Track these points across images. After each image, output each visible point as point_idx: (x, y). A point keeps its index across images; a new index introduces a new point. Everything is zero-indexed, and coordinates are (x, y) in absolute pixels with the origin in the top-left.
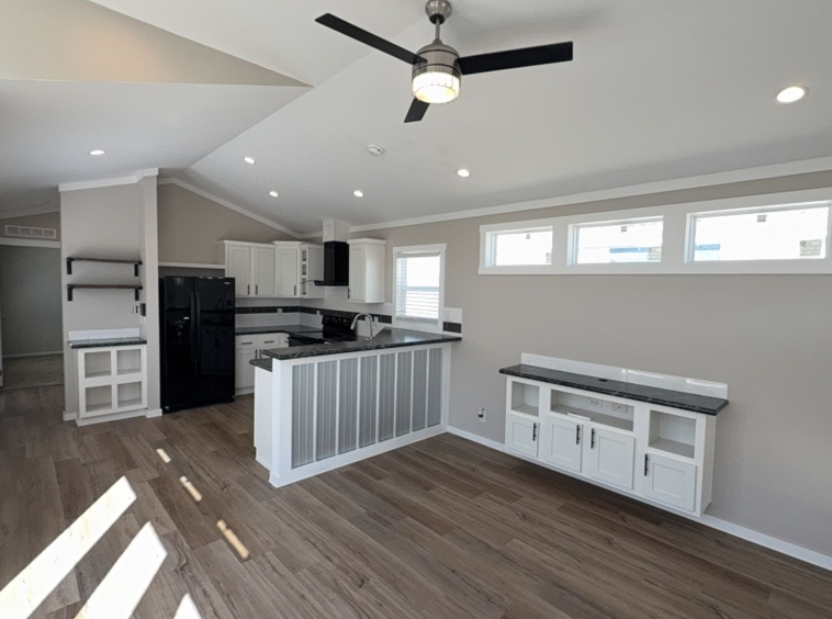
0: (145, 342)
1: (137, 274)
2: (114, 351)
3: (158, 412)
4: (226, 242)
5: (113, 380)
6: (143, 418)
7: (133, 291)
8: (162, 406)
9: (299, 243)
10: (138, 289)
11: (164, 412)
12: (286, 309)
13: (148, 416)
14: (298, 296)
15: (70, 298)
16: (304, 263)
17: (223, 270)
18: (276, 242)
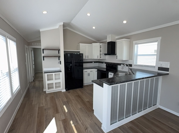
0: (61, 72)
1: (59, 53)
2: (54, 74)
4: (80, 44)
6: (61, 91)
7: (58, 58)
9: (99, 43)
11: (66, 90)
12: (95, 62)
14: (99, 58)
15: (44, 60)
16: (101, 49)
17: (80, 52)
18: (93, 44)
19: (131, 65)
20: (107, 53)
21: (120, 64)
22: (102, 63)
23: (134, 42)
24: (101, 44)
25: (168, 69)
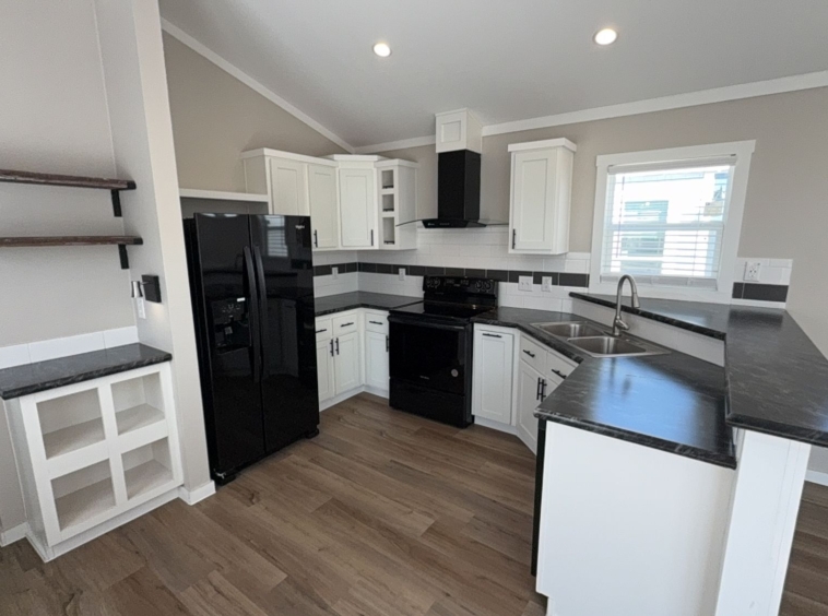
0: (168, 358)
1: (118, 212)
2: (104, 385)
3: (209, 488)
4: (267, 151)
5: (112, 447)
6: (178, 503)
7: (115, 249)
8: (213, 476)
9: (375, 157)
10: (126, 245)
11: (219, 483)
12: (343, 268)
13: (192, 502)
14: (376, 247)
16: (389, 191)
17: (265, 204)
18: (336, 157)
19: (582, 280)
20: (435, 216)
21: (513, 276)
22: (392, 269)
23: (602, 161)
24: (393, 164)
25: (785, 288)
